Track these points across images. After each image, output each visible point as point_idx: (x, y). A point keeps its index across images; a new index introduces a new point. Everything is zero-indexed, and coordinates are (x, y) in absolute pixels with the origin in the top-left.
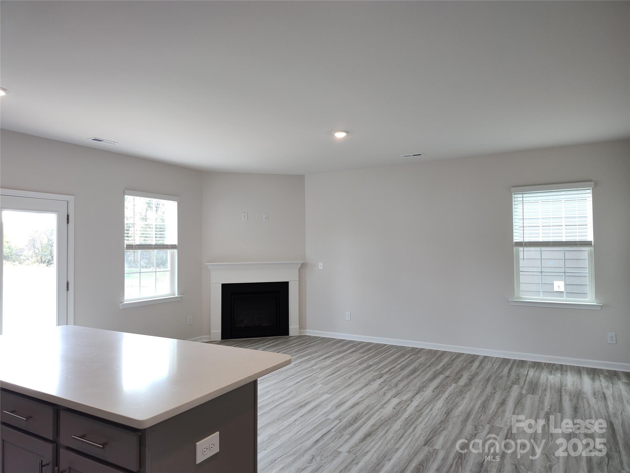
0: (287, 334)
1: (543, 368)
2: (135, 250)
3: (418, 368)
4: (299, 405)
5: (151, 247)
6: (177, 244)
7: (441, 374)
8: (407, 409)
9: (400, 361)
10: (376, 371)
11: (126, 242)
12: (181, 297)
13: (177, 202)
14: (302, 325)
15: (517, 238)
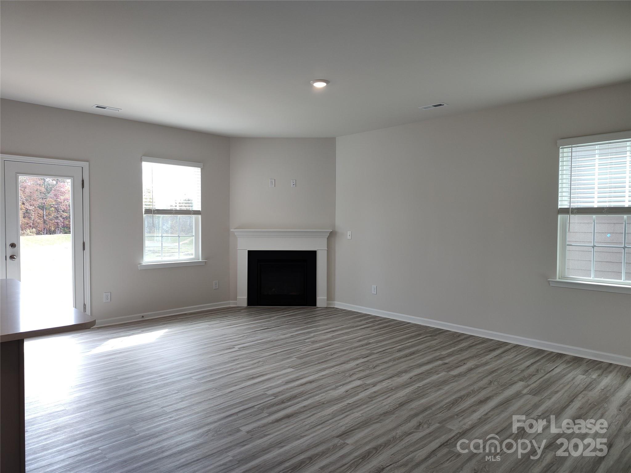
0: (315, 304)
1: (581, 365)
2: (153, 214)
3: (420, 351)
4: (252, 376)
5: (171, 212)
6: (200, 209)
7: (440, 360)
8: (359, 394)
9: (408, 342)
10: (368, 350)
11: (144, 207)
12: (206, 262)
13: (200, 168)
14: (330, 297)
15: (563, 203)
